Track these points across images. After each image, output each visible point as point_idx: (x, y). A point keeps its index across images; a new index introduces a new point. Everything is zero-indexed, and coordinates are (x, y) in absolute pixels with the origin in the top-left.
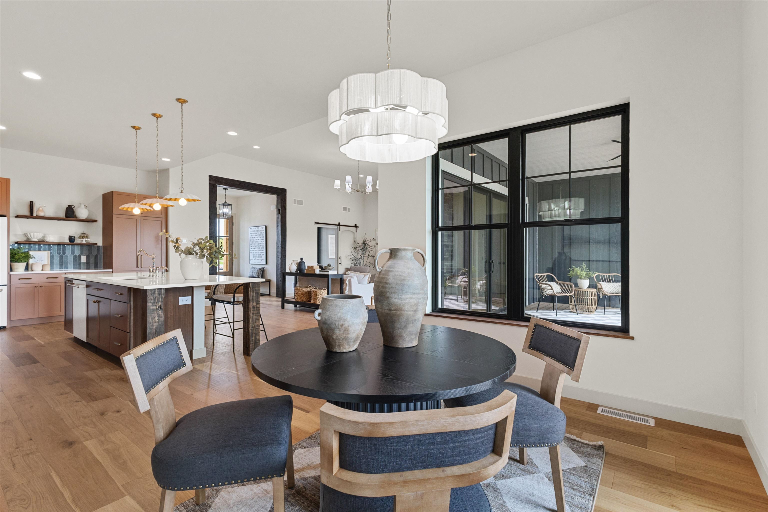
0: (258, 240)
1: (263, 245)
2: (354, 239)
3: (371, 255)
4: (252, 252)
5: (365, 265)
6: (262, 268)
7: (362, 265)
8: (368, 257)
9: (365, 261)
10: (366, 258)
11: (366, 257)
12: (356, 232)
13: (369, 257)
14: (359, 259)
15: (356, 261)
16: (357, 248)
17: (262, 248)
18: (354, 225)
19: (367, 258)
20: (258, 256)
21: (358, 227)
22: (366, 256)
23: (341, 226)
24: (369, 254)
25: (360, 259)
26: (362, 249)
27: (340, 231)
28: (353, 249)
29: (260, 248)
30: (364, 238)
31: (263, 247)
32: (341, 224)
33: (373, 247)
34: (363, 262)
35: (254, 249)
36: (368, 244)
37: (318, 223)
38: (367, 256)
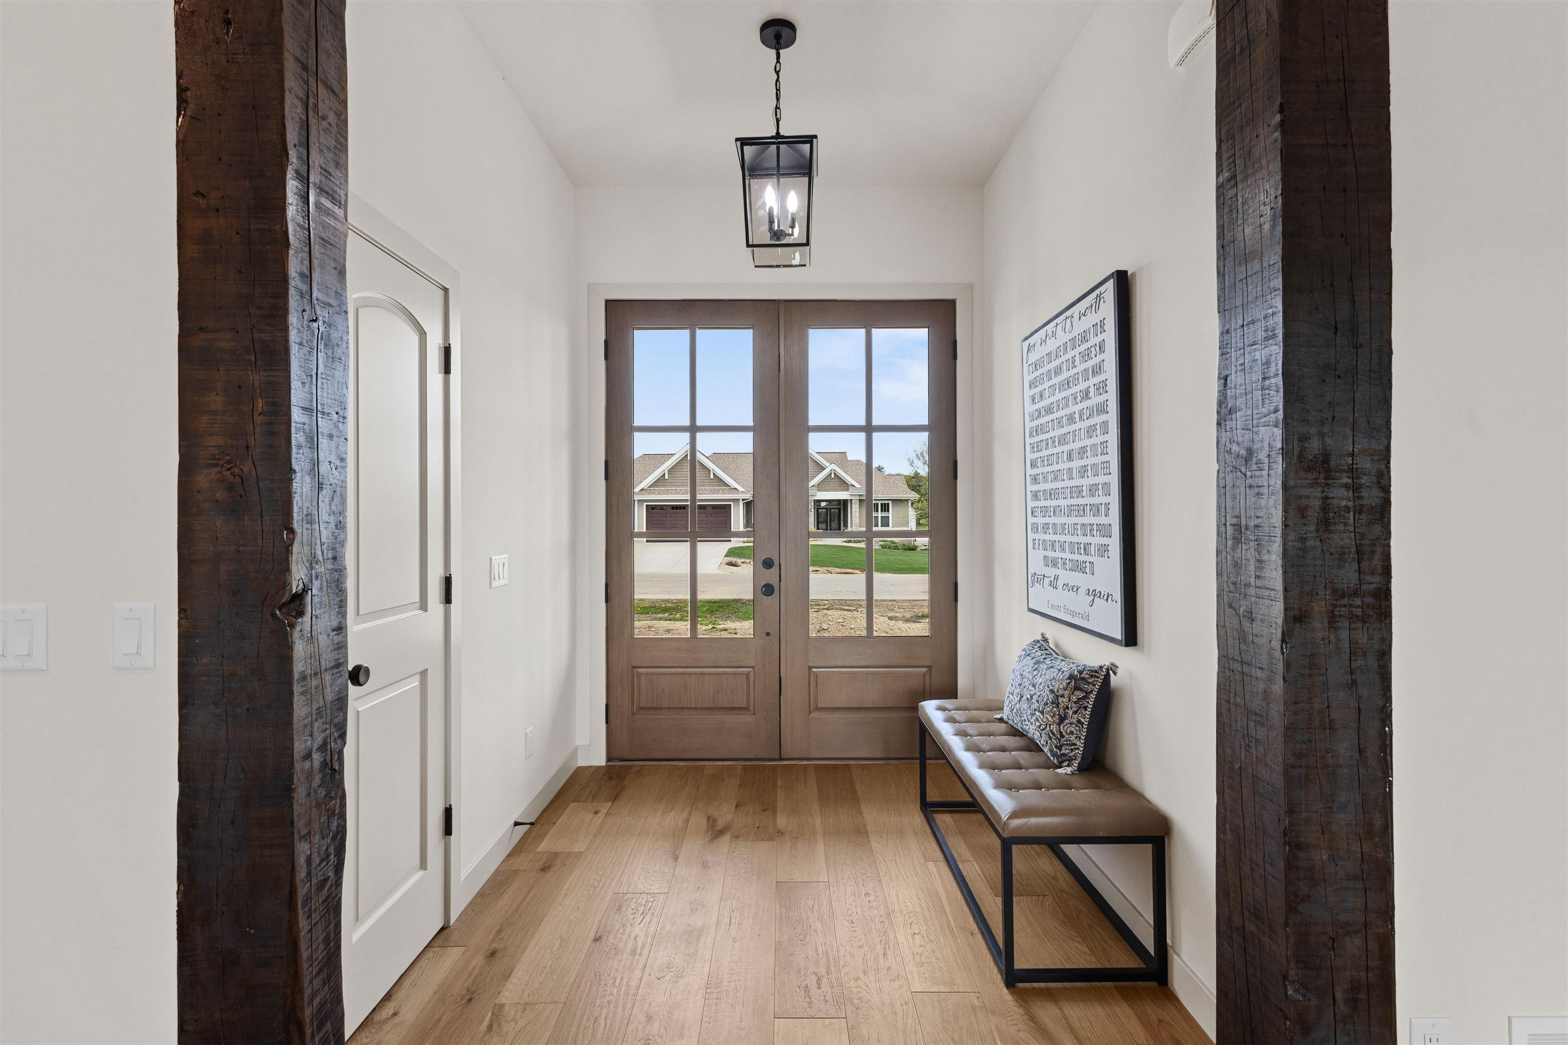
0: (1071, 419)
1: (1100, 459)
4: (1040, 520)
6: (1094, 673)
17: (1093, 490)
20: (1067, 555)
29: (1079, 489)
31: (1101, 479)
35: (1048, 503)
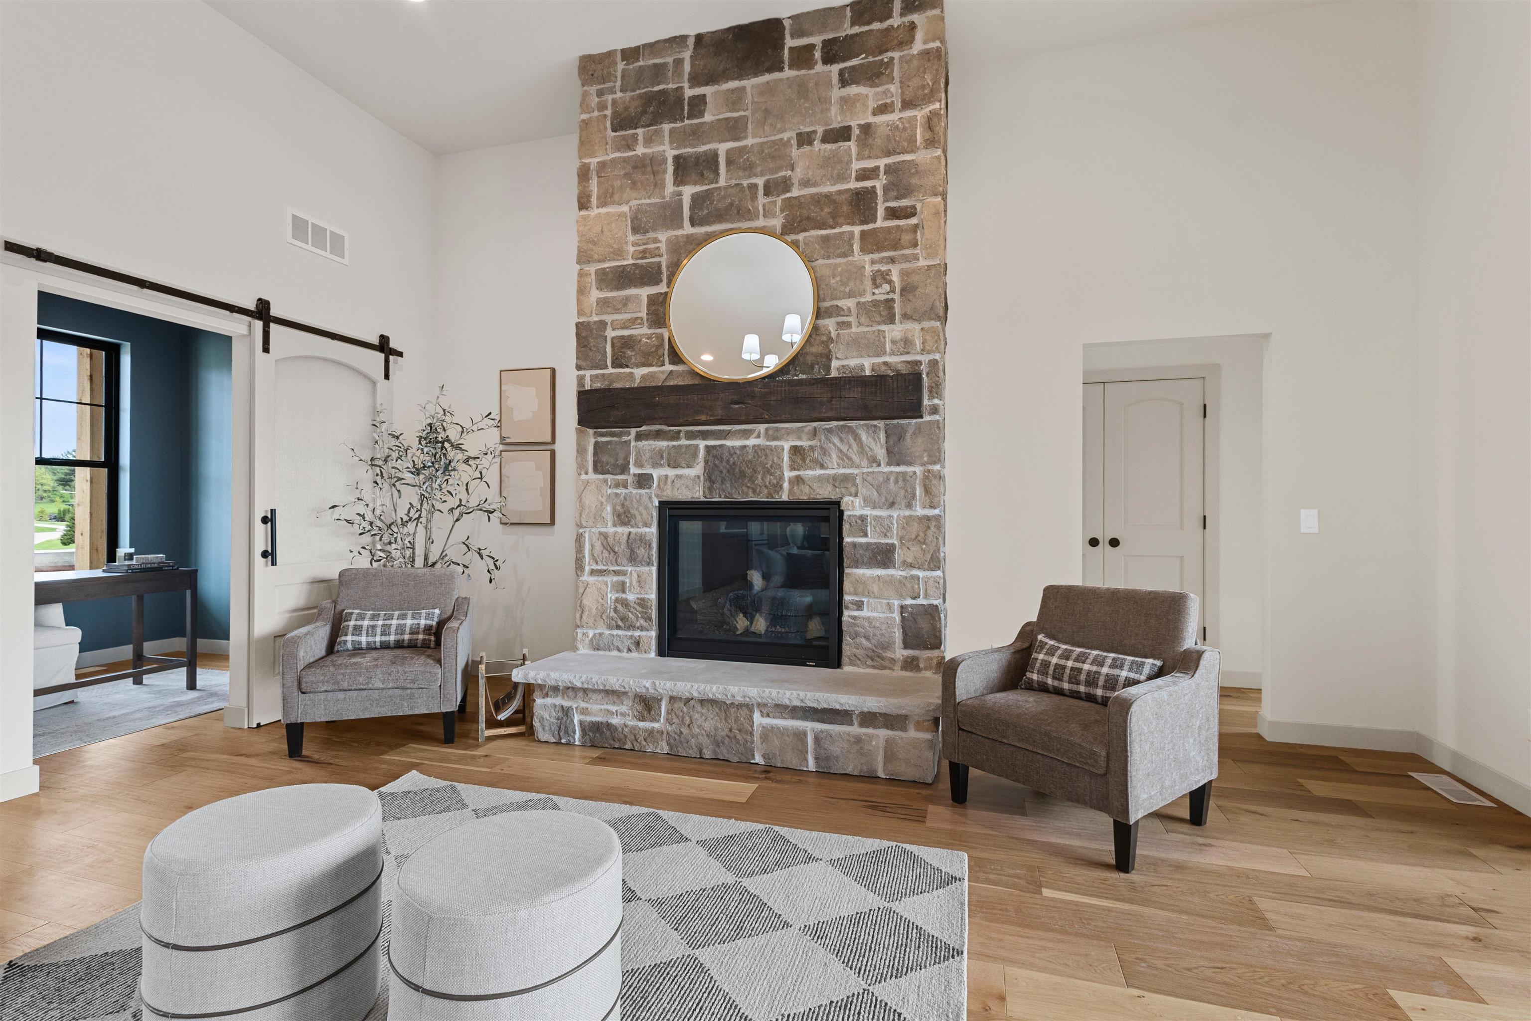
2: (376, 412)
3: (473, 503)
5: (442, 557)
7: (419, 562)
8: (457, 513)
9: (439, 536)
10: (441, 522)
11: (445, 510)
12: (387, 377)
13: (461, 515)
14: (404, 524)
15: (386, 538)
16: (390, 464)
18: (375, 341)
19: (451, 519)
21: (400, 354)
22: (445, 507)
23: (272, 326)
24: (464, 496)
25: (411, 527)
26: (417, 472)
27: (266, 350)
28: (366, 475)
30: (431, 409)
32: (274, 312)
33: (485, 462)
34: (429, 540)
36: (457, 447)
37: (40, 255)
38: (452, 510)
